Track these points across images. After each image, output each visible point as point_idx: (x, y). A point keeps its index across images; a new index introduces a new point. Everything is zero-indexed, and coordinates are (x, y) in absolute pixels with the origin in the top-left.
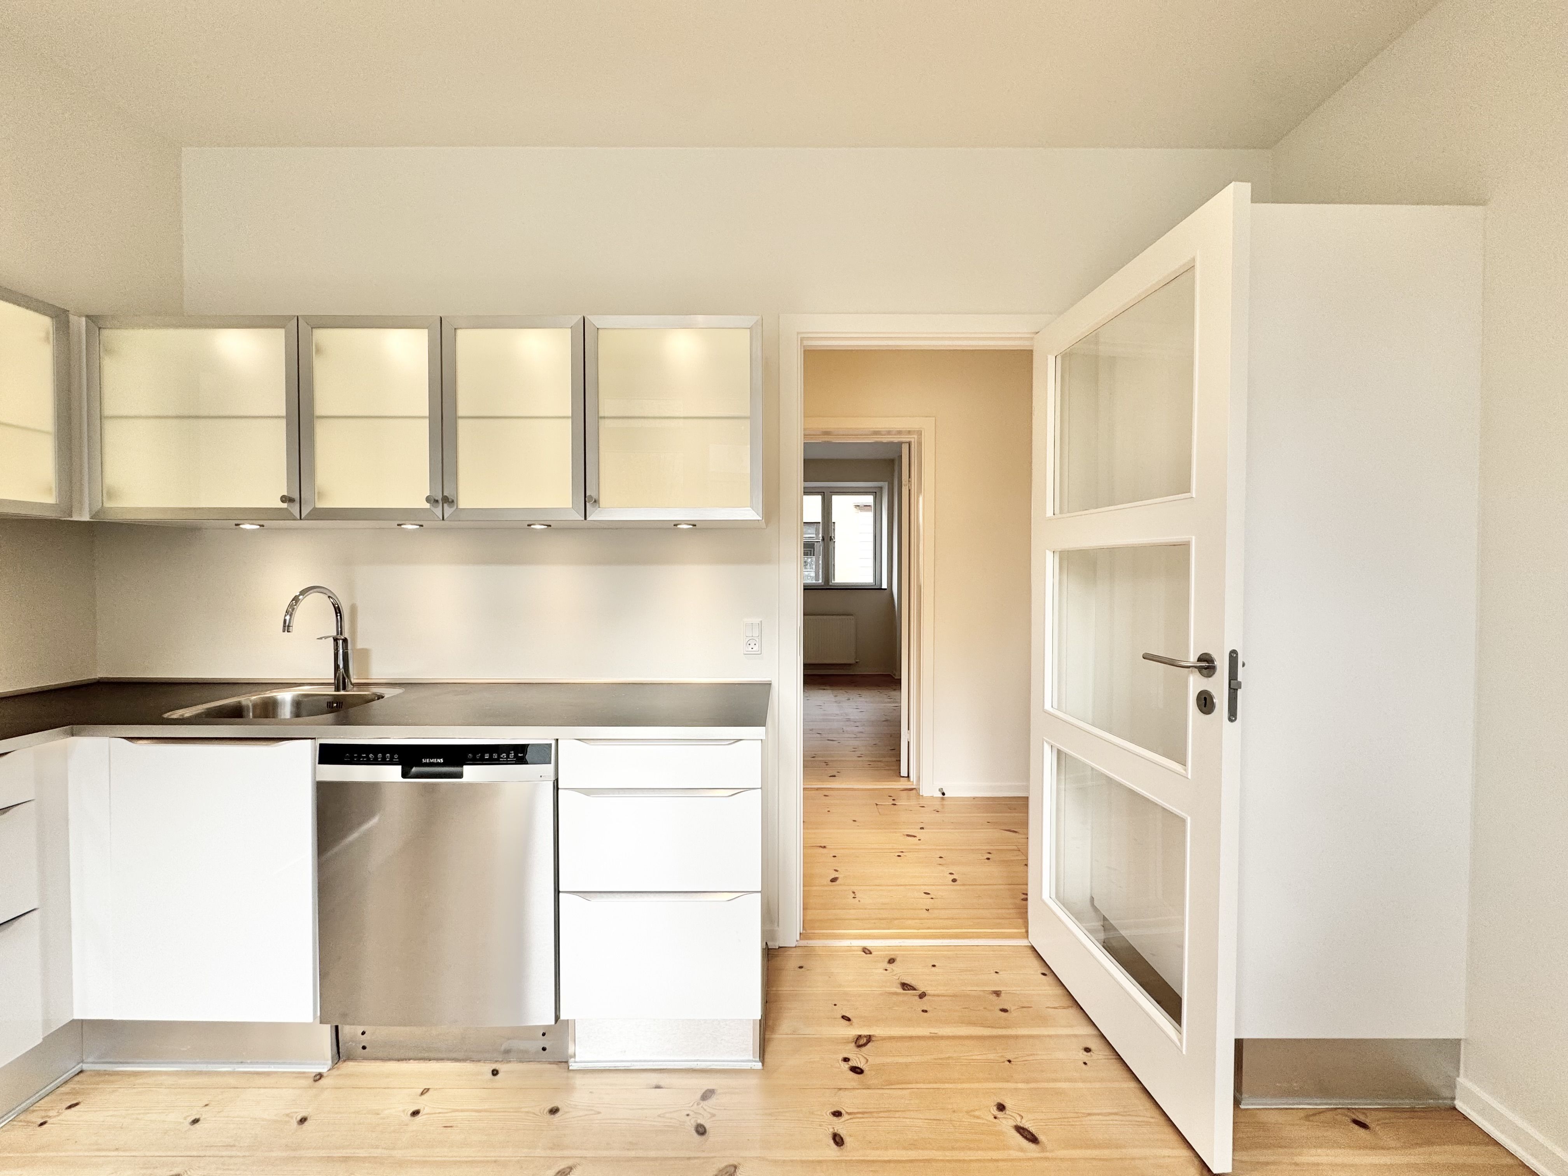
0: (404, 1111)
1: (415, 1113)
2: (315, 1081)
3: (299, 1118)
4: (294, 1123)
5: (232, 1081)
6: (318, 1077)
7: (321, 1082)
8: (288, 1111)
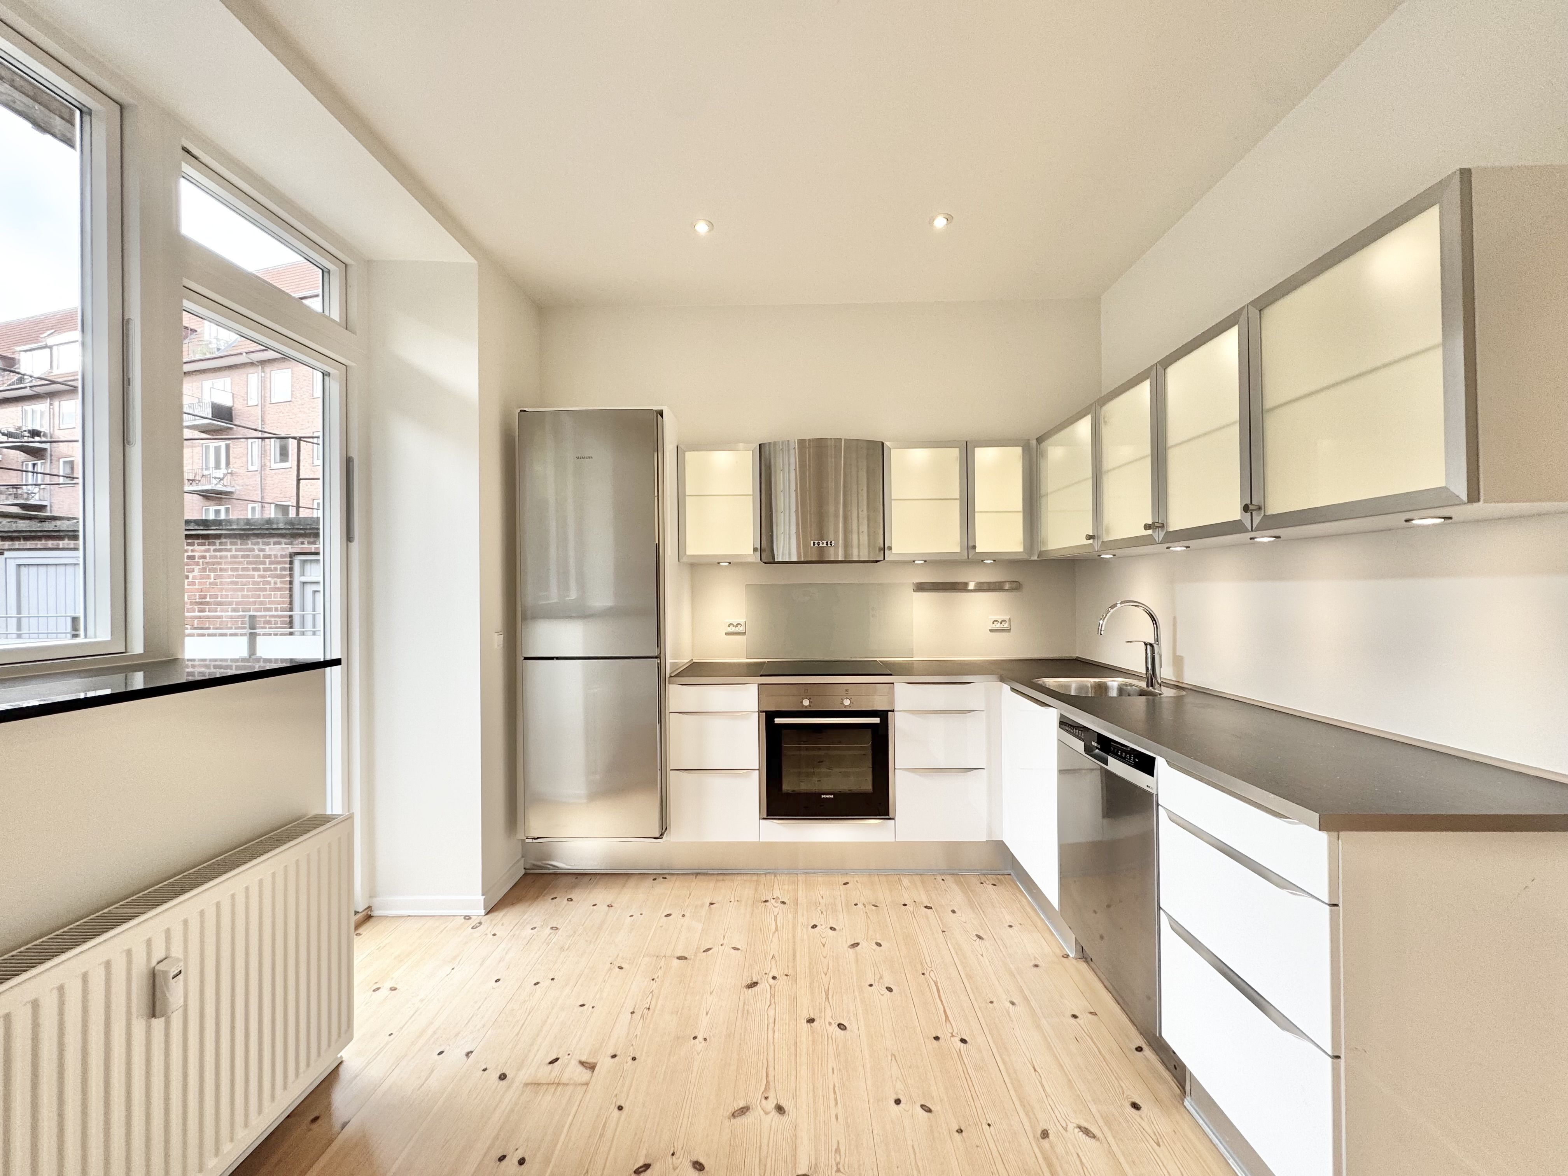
0: (1073, 1010)
1: (1075, 1016)
2: (1063, 957)
3: (1036, 963)
4: (1033, 963)
5: (1039, 924)
6: (1066, 956)
7: (1065, 960)
8: (1037, 956)
